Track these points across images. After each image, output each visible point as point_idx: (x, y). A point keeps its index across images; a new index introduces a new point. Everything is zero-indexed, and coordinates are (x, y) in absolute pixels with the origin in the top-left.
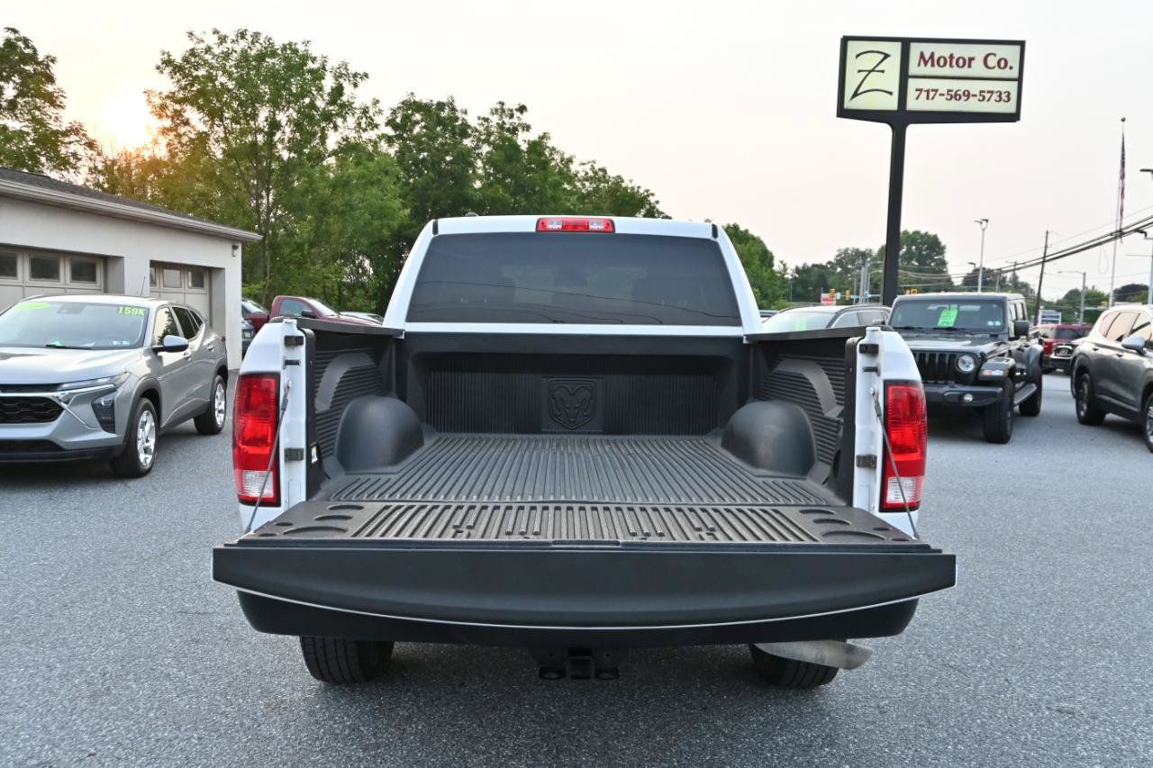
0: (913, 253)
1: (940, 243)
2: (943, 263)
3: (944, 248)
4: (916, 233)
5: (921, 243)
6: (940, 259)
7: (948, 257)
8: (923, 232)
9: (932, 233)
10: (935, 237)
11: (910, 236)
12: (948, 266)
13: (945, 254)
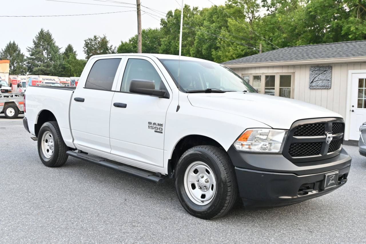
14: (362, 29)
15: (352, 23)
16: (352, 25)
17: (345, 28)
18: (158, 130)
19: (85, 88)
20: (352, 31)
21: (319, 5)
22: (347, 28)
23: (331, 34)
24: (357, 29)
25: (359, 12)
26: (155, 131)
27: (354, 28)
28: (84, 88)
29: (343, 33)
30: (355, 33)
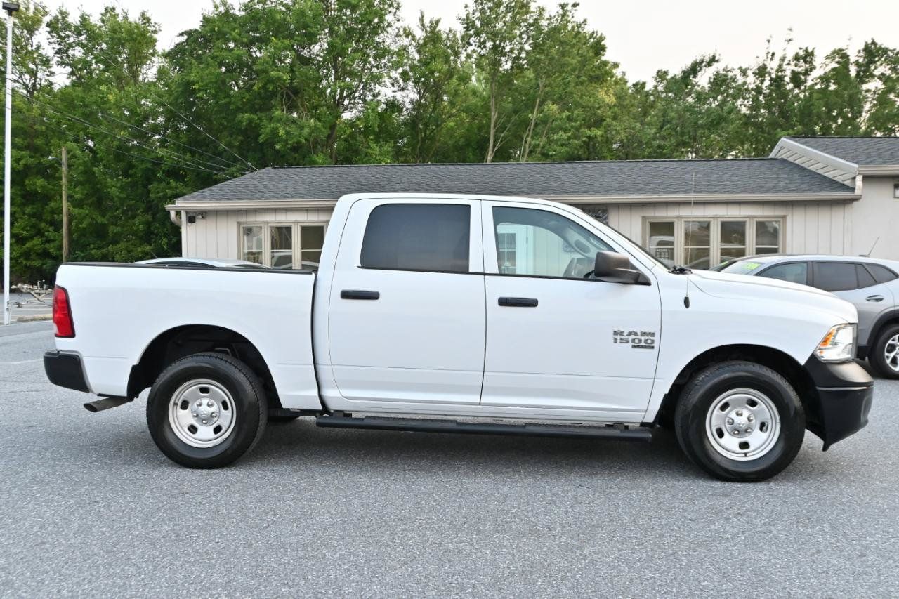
14: (296, 133)
15: (279, 120)
16: (279, 125)
17: (268, 130)
18: (643, 344)
19: (362, 267)
20: (281, 136)
21: (213, 80)
22: (271, 131)
23: (236, 139)
24: (287, 133)
25: (286, 101)
26: (634, 347)
27: (284, 132)
28: (359, 267)
29: (261, 139)
30: (286, 141)
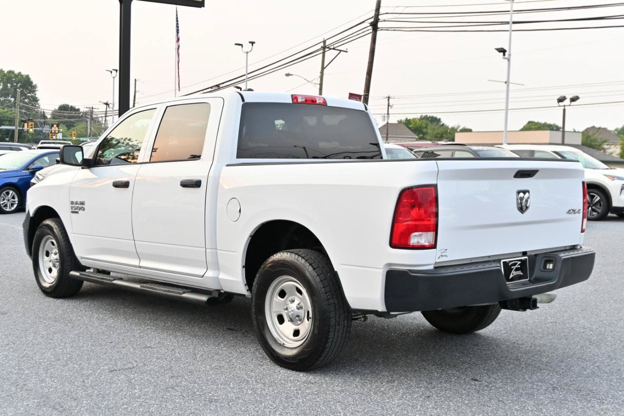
0: (8, 90)
1: (32, 83)
2: (35, 100)
3: (35, 87)
4: (11, 72)
5: (15, 82)
6: (32, 97)
7: (38, 94)
8: (16, 72)
9: (24, 73)
10: (27, 76)
11: (5, 75)
12: (39, 102)
13: (37, 93)
